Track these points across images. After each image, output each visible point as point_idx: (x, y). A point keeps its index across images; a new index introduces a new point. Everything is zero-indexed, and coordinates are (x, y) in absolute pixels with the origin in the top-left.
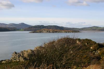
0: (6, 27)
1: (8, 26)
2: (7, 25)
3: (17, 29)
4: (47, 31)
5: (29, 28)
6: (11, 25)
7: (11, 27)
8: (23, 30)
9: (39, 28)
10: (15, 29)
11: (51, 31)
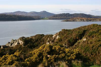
0: (28, 16)
1: (29, 15)
2: (27, 14)
3: (41, 18)
4: (81, 20)
5: (54, 17)
6: (32, 14)
7: (33, 15)
8: (48, 18)
9: (65, 16)
10: (40, 18)
11: (85, 20)
